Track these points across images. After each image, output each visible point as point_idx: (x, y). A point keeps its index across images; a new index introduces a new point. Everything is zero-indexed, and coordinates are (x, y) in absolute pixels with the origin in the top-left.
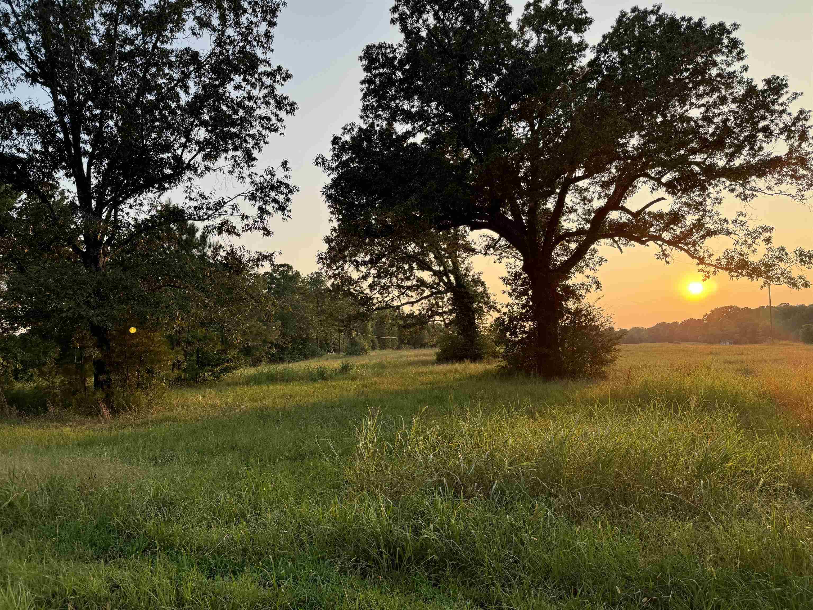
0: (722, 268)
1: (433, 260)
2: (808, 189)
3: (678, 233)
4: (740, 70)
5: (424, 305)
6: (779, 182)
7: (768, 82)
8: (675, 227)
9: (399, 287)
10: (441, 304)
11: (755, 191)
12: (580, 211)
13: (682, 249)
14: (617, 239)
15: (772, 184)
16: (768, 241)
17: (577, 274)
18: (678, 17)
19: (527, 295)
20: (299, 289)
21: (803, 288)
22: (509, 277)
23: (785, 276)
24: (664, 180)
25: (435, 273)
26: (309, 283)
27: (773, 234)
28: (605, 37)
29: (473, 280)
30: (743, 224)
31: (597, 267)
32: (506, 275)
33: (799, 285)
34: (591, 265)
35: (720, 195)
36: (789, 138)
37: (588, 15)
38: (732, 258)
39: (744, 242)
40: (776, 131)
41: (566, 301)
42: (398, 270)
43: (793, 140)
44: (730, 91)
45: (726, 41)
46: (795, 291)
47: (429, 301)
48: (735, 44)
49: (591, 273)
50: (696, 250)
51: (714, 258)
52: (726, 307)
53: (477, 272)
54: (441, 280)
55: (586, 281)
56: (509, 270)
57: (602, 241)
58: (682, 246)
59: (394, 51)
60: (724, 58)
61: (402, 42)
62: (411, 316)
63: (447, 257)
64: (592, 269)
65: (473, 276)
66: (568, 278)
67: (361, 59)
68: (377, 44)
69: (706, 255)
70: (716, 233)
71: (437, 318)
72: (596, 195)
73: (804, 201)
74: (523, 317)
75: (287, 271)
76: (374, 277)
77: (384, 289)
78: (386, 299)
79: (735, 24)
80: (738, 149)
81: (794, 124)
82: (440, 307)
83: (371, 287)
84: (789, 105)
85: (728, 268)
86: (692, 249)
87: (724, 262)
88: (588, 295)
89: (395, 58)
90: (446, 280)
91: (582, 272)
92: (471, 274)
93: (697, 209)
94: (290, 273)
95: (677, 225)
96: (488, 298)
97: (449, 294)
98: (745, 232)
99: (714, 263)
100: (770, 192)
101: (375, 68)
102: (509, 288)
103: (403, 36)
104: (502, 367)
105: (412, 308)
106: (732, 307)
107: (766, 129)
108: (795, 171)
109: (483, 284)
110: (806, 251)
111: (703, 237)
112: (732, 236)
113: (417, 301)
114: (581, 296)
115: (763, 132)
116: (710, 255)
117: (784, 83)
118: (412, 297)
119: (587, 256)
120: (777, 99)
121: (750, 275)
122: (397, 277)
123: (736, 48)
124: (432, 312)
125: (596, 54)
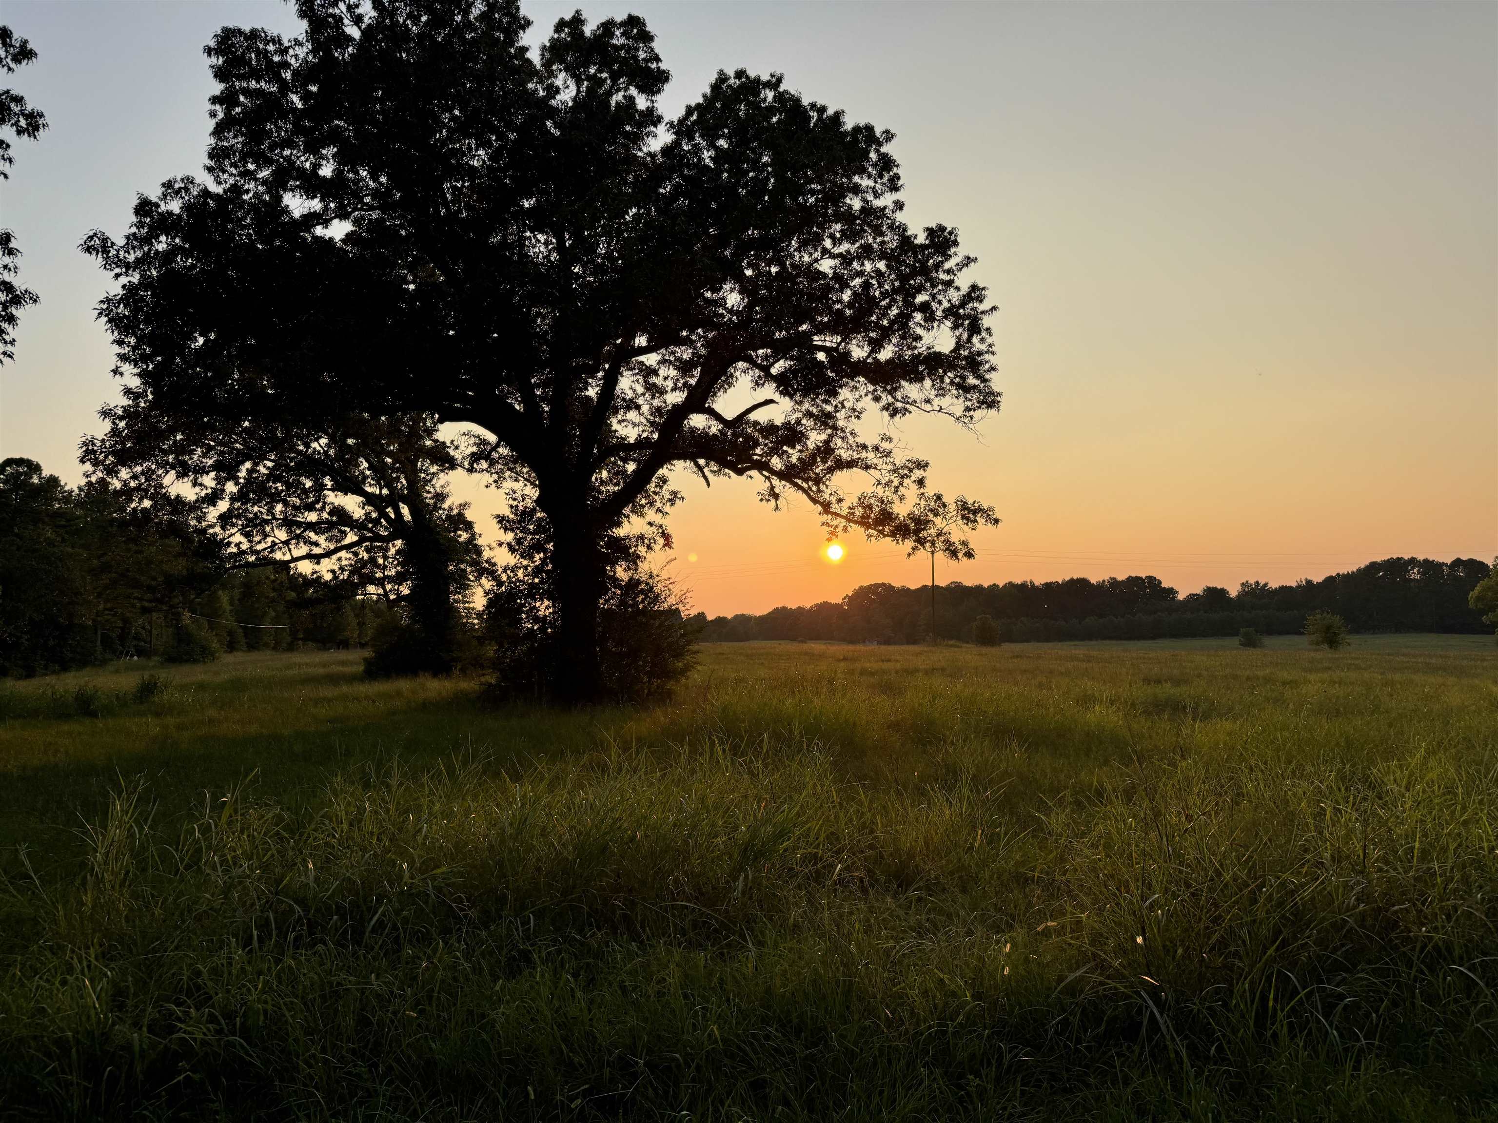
0: (855, 522)
1: (368, 473)
2: (979, 407)
3: (794, 460)
4: (891, 206)
5: (344, 563)
6: (942, 393)
7: (930, 232)
8: (790, 451)
9: (288, 523)
10: (381, 561)
11: (908, 403)
12: (645, 408)
13: (799, 487)
14: (702, 462)
15: (932, 397)
16: (921, 482)
17: (634, 518)
18: (805, 102)
19: (545, 551)
20: (58, 514)
21: (965, 559)
22: (512, 516)
23: (942, 539)
24: (774, 371)
25: (370, 499)
26: (79, 504)
27: (928, 474)
28: (690, 111)
29: (449, 517)
30: (888, 454)
31: (667, 508)
32: (507, 512)
33: (960, 555)
34: (658, 504)
35: (859, 406)
36: (955, 327)
37: (663, 66)
38: (870, 507)
39: (888, 484)
40: (939, 313)
41: (614, 564)
42: (288, 488)
43: (961, 330)
44: (879, 239)
45: (873, 156)
46: (953, 563)
47: (356, 554)
48: (887, 163)
49: (657, 518)
50: (819, 491)
51: (845, 505)
52: (875, 584)
53: (457, 503)
54: (383, 514)
55: (649, 531)
56: (511, 502)
57: (679, 464)
58: (799, 482)
59: (284, 51)
60: (871, 183)
61: (302, 37)
62: (316, 581)
63: (398, 470)
64: (659, 510)
65: (451, 509)
66: (619, 524)
67: (209, 51)
68: (247, 28)
69: (833, 499)
70: (851, 464)
71: (371, 589)
72: (670, 384)
73: (971, 426)
74: (533, 592)
75: (25, 473)
76: (233, 499)
77: (255, 526)
78: (259, 547)
79: (887, 132)
80: (886, 334)
81: (963, 305)
82: (379, 567)
83: (225, 519)
84: (959, 274)
85: (863, 522)
86: (814, 488)
87: (859, 512)
88: (650, 556)
89: (286, 65)
90: (393, 516)
91: (642, 515)
92: (446, 506)
93: (825, 424)
94: (35, 480)
95: (793, 447)
96: (479, 553)
97: (399, 543)
98: (890, 467)
99: (845, 512)
100: (928, 407)
101: (241, 78)
102: (510, 537)
103: (304, 25)
104: (490, 685)
105: (317, 567)
106: (883, 584)
107: (925, 308)
108: (963, 378)
109: (469, 526)
110: (970, 502)
111: (831, 470)
112: (872, 471)
113: (328, 554)
114: (639, 557)
115: (921, 312)
116: (840, 500)
117: (952, 238)
118: (316, 544)
119: (651, 487)
120: (942, 262)
121: (893, 535)
122: (286, 504)
123: (889, 171)
124: (361, 576)
125: (674, 137)
